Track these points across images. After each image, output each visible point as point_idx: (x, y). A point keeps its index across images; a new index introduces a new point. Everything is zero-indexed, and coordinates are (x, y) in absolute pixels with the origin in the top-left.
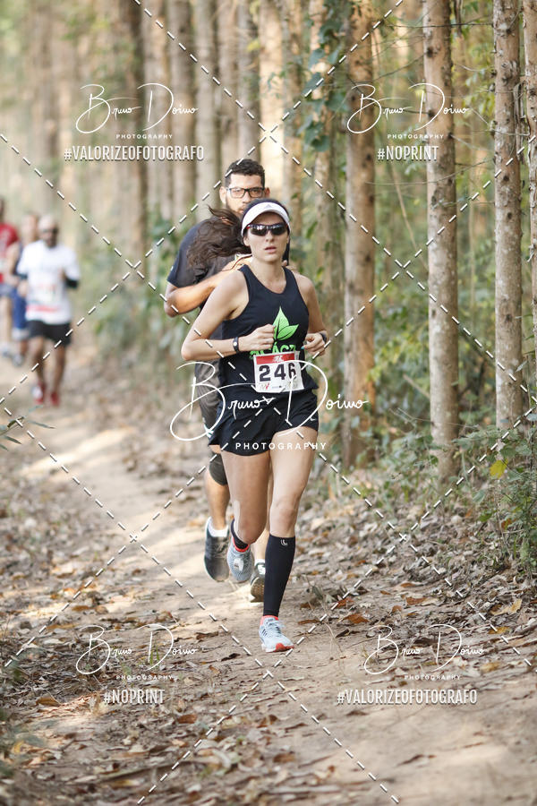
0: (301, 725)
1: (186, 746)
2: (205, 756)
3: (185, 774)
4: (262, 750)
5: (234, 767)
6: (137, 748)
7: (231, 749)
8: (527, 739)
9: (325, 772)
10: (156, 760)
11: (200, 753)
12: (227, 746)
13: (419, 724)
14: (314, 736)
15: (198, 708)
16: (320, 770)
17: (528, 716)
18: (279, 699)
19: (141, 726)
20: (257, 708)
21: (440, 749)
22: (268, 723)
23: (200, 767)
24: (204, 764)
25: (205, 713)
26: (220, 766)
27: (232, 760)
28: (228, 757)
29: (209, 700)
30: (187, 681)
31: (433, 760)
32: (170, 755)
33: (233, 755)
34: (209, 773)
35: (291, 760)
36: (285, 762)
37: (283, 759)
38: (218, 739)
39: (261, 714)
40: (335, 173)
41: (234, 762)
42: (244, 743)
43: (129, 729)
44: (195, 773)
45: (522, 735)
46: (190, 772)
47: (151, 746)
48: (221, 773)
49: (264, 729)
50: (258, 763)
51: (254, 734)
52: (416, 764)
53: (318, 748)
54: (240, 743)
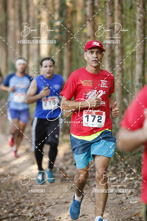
0: (51, 206)
1: (19, 211)
2: (24, 214)
3: (19, 218)
4: (41, 212)
5: (33, 217)
6: (6, 211)
7: (32, 212)
8: (114, 211)
9: (58, 219)
10: (11, 215)
11: (23, 213)
12: (31, 211)
13: (84, 206)
14: (55, 209)
15: (22, 200)
16: (57, 218)
17: (114, 205)
18: (45, 198)
19: (7, 205)
20: (39, 201)
21: (89, 213)
22: (42, 205)
23: (23, 217)
24: (25, 216)
25: (24, 202)
26: (29, 217)
27: (32, 215)
28: (31, 214)
29: (25, 198)
30: (19, 193)
31: (88, 216)
32: (15, 213)
33: (32, 213)
34: (26, 218)
35: (48, 215)
36: (47, 216)
37: (46, 215)
38: (28, 209)
39: (40, 202)
40: (61, 53)
41: (33, 215)
42: (35, 210)
43: (3, 206)
44: (22, 218)
45: (113, 210)
46: (20, 218)
47: (10, 210)
48: (29, 218)
49: (41, 206)
50: (39, 216)
51: (38, 208)
52: (83, 217)
53: (56, 212)
54: (34, 210)
